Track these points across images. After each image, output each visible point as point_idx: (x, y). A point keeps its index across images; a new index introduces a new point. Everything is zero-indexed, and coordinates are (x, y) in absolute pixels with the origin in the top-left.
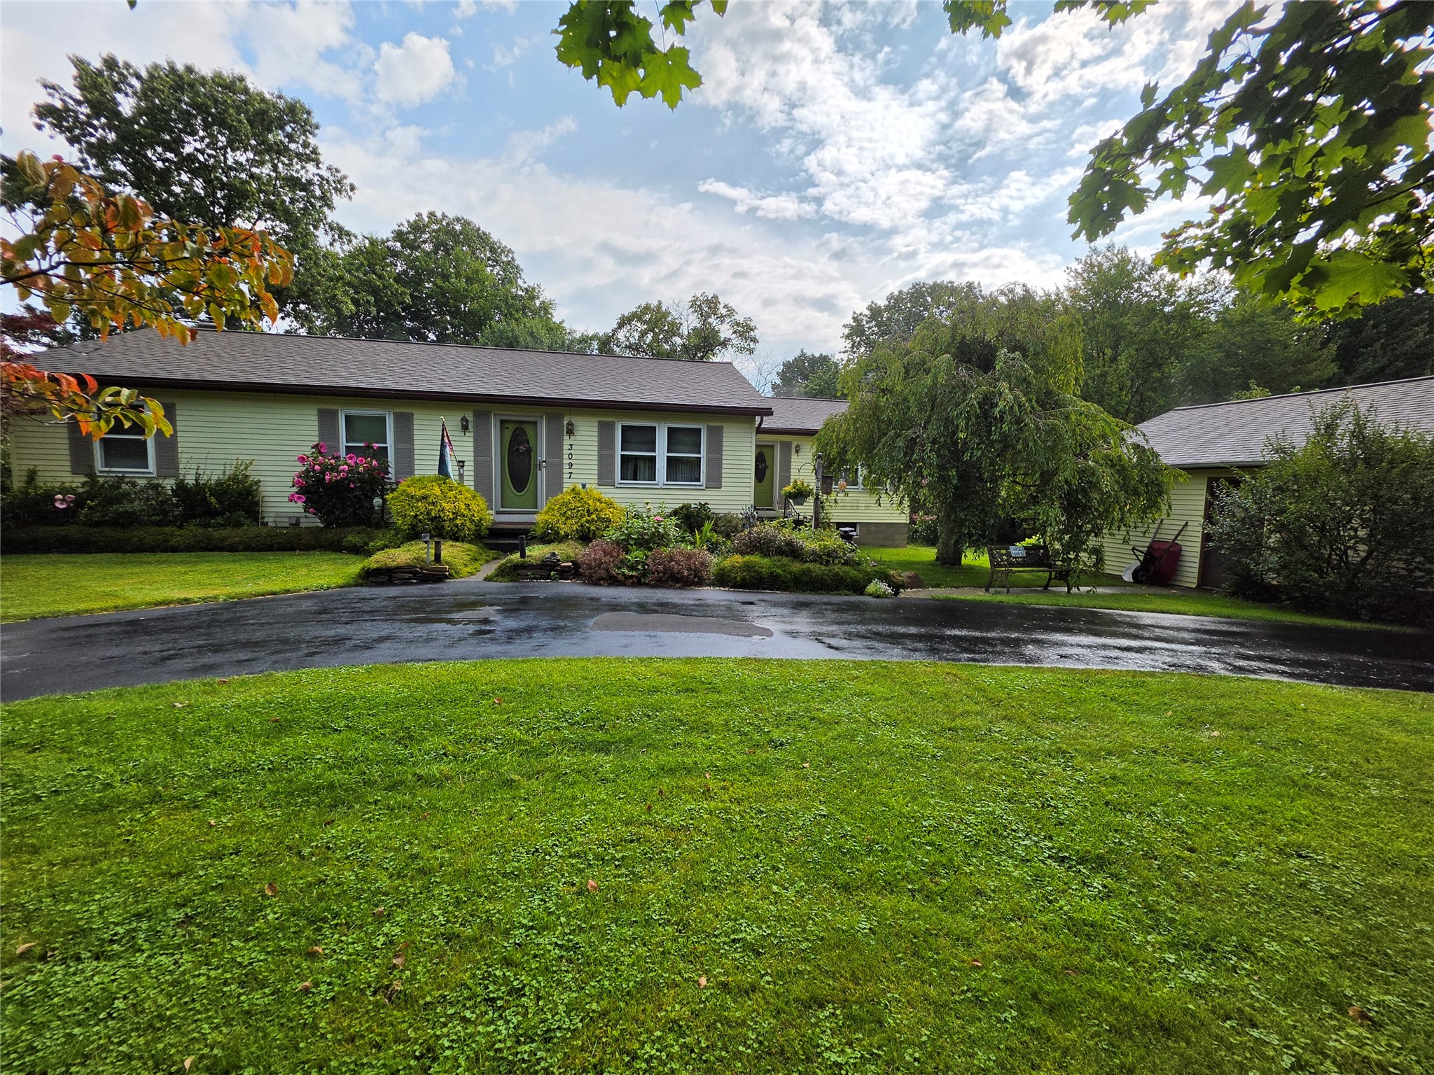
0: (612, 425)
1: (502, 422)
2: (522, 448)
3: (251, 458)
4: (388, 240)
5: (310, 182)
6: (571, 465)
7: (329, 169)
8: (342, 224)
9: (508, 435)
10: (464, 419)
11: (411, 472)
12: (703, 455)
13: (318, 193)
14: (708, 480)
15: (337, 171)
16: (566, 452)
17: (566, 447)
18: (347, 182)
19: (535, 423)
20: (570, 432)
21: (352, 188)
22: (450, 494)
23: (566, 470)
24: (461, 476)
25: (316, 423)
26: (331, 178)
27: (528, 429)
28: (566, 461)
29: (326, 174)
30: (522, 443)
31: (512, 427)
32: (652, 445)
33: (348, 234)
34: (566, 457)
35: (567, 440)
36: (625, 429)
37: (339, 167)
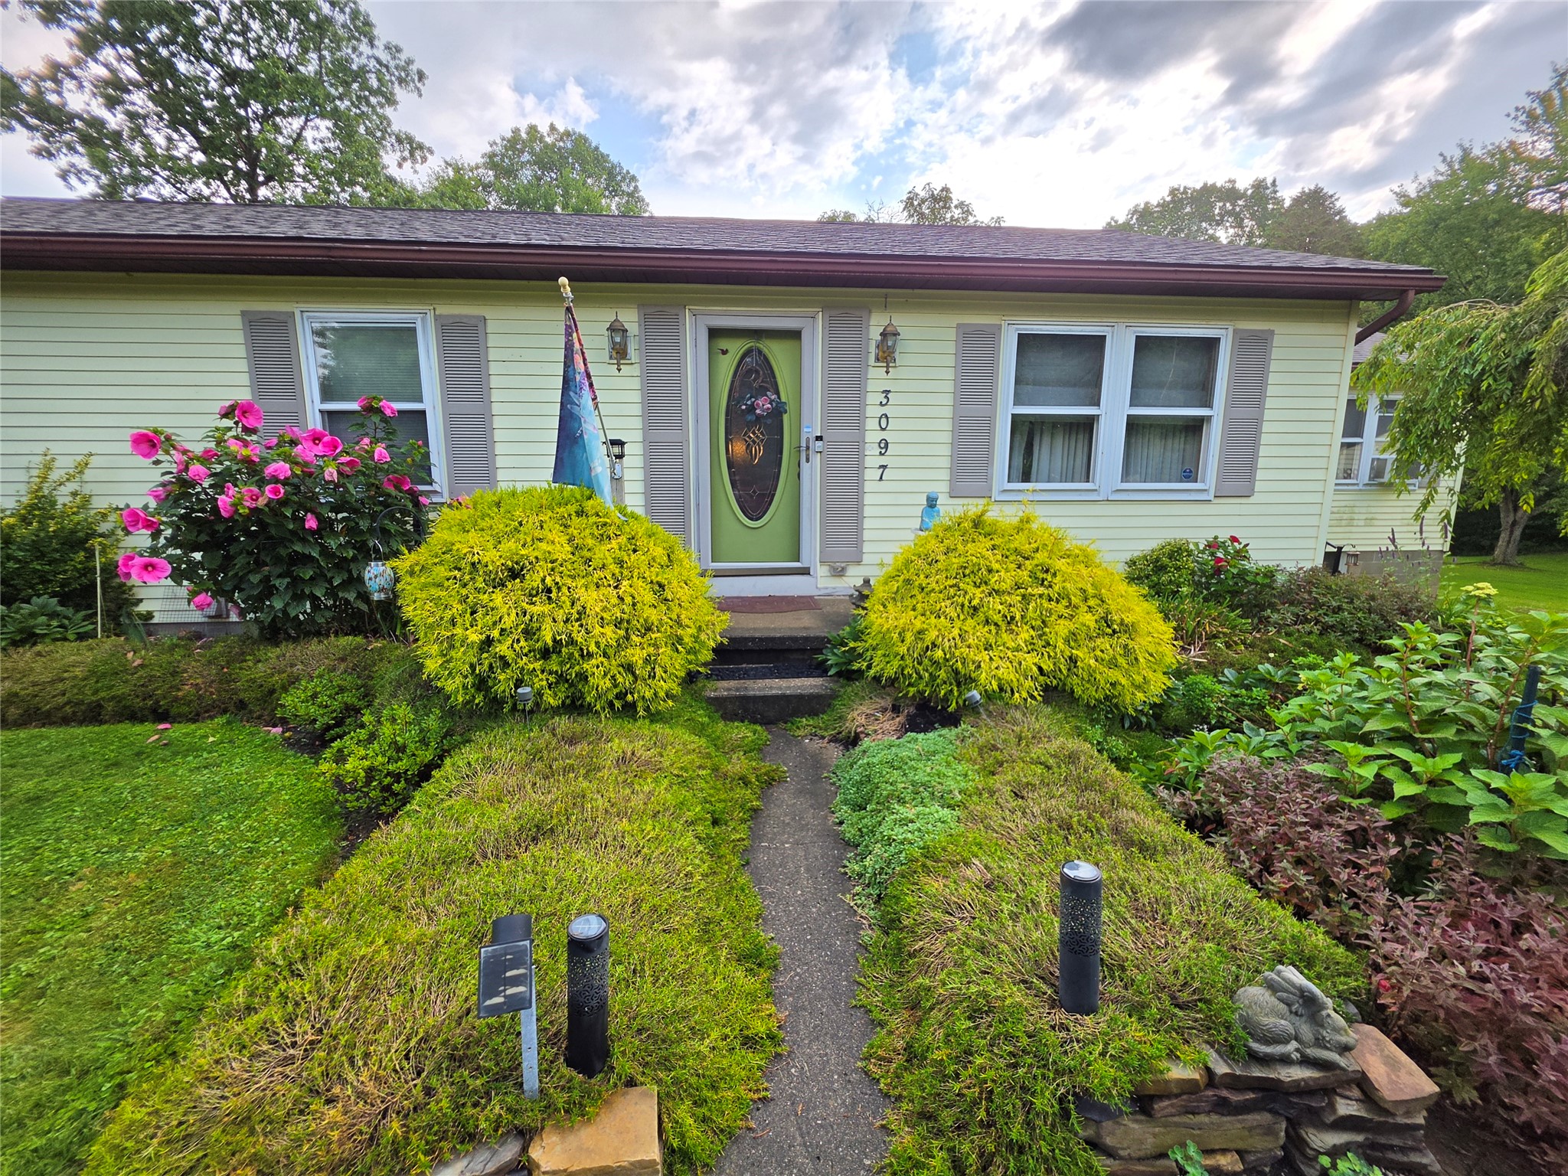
0: (991, 335)
1: (714, 333)
2: (763, 405)
3: (85, 448)
4: (477, 167)
5: (363, 70)
6: (884, 445)
7: (387, 47)
8: (413, 132)
9: (727, 366)
10: (615, 328)
11: (487, 475)
12: (1217, 412)
13: (374, 83)
14: (1222, 477)
15: (399, 50)
16: (873, 411)
17: (873, 398)
18: (414, 68)
19: (795, 335)
20: (886, 355)
21: (421, 76)
22: (603, 553)
23: (872, 459)
24: (617, 481)
25: (242, 351)
26: (392, 64)
27: (777, 353)
28: (873, 436)
29: (385, 57)
30: (762, 391)
31: (736, 348)
32: (1091, 387)
33: (421, 147)
34: (872, 424)
35: (877, 378)
36: (1024, 341)
37: (401, 45)
